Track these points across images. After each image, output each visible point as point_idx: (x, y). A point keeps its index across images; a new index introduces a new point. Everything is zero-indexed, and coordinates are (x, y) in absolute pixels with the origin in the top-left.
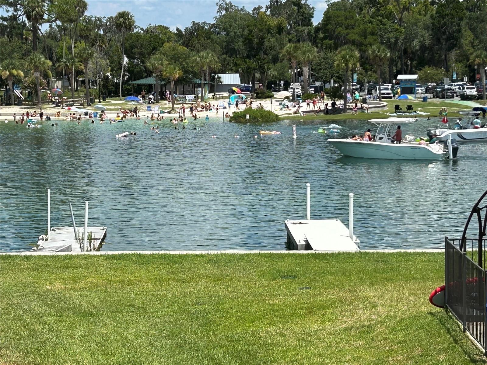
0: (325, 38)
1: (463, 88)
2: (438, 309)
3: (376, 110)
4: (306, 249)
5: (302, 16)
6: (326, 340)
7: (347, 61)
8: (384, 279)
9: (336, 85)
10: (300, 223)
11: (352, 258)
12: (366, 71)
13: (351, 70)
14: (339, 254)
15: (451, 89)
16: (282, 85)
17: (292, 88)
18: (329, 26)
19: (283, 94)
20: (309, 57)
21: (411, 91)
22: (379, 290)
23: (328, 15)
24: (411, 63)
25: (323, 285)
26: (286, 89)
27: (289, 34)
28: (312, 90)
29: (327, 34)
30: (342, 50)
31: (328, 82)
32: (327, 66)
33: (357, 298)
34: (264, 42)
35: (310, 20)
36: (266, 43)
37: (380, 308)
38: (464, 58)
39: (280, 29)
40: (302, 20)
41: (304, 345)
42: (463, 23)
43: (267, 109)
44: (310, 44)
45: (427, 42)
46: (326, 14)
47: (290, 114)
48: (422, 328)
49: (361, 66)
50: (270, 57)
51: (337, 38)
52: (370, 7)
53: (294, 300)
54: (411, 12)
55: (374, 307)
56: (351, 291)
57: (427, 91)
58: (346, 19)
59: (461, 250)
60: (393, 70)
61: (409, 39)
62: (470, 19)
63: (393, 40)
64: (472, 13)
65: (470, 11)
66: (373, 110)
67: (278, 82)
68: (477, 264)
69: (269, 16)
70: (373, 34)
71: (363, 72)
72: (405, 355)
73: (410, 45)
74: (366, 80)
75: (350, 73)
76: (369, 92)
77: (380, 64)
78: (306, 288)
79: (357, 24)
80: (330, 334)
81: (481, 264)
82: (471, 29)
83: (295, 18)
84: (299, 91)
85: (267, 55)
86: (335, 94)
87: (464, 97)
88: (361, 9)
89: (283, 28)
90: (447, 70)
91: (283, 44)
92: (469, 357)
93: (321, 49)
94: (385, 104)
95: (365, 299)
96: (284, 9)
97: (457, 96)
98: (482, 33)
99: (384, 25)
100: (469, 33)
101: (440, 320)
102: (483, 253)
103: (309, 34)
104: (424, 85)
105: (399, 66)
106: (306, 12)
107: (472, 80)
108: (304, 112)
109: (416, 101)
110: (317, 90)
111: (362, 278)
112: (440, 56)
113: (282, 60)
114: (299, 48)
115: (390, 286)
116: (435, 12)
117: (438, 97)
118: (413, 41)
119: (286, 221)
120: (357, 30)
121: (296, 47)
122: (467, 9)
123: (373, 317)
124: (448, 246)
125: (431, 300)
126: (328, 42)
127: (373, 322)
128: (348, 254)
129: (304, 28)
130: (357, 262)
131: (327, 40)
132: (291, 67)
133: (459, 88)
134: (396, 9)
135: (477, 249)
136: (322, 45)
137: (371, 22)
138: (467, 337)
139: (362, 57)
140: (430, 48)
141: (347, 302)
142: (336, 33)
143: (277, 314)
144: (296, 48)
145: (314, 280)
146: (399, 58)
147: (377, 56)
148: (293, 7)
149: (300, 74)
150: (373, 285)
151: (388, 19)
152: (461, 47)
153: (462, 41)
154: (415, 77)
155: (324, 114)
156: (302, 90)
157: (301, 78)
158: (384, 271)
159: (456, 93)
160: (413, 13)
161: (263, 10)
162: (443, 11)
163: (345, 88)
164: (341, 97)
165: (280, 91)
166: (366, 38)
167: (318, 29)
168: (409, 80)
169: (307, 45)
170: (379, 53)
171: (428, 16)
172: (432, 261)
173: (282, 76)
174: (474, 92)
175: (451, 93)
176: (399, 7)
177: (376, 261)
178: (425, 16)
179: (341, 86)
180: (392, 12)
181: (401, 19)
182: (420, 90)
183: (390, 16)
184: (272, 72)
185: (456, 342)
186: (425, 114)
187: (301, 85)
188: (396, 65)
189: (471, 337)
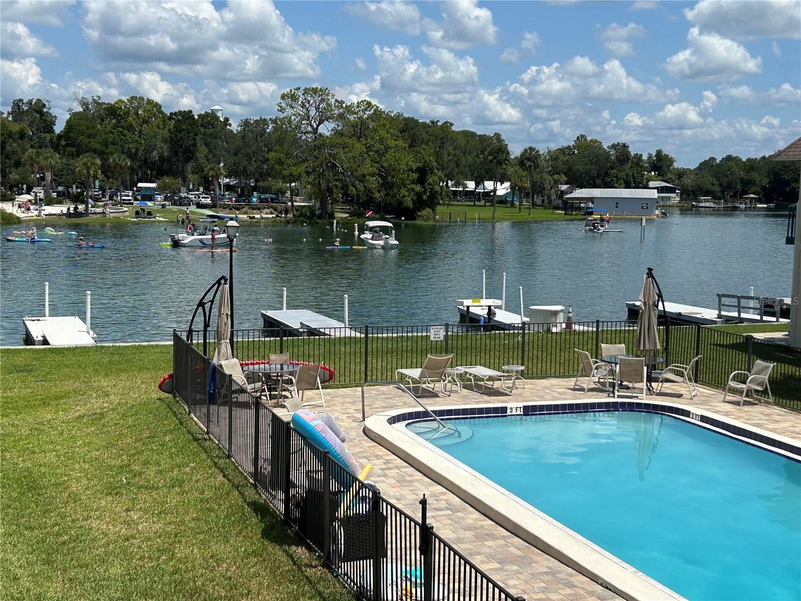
0: (67, 145)
1: (199, 197)
2: (167, 395)
3: (118, 215)
4: (43, 344)
5: (45, 123)
6: (59, 428)
7: (88, 168)
8: (119, 370)
9: (79, 190)
10: (38, 320)
11: (88, 352)
12: (108, 178)
13: (93, 177)
14: (76, 347)
15: (188, 198)
16: (25, 189)
17: (34, 192)
18: (71, 134)
19: (25, 197)
20: (51, 162)
21: (150, 198)
22: (113, 381)
23: (70, 125)
24: (151, 173)
25: (59, 378)
26: (28, 193)
27: (31, 140)
28: (54, 195)
29: (69, 142)
30: (85, 157)
31: (70, 187)
32: (69, 172)
33: (91, 388)
34: (5, 147)
35: (52, 128)
36: (8, 148)
37: (112, 397)
38: (199, 170)
39: (22, 135)
40: (44, 128)
41: (36, 434)
42: (198, 138)
43: (8, 212)
44: (52, 151)
45: (166, 154)
46: (68, 122)
47: (32, 216)
48: (151, 412)
49: (102, 173)
50: (13, 162)
51: (79, 145)
52: (111, 119)
53: (28, 392)
54: (150, 125)
55: (107, 395)
56: (85, 382)
57: (166, 199)
58: (88, 128)
59: (188, 340)
60: (134, 179)
61: (148, 150)
62: (204, 135)
63: (133, 151)
64: (207, 130)
65: (205, 127)
67: (20, 186)
68: (202, 354)
69: (11, 121)
70: (114, 143)
71: (105, 179)
72: (134, 438)
73: (149, 156)
74: (107, 187)
75: (91, 179)
76: (111, 198)
77: (120, 172)
78: (41, 381)
79: (98, 134)
80: (63, 422)
81: (205, 353)
82: (205, 144)
83: (37, 125)
84: (41, 195)
85: (9, 159)
86: (77, 199)
87: (200, 206)
88: (102, 120)
89: (25, 134)
90: (184, 180)
91: (25, 149)
92: (193, 436)
93: (63, 156)
94: (126, 209)
95: (99, 388)
96: (26, 116)
97: (193, 204)
98: (215, 149)
99: (125, 136)
100: (204, 147)
101: (168, 405)
102: (208, 345)
103: (51, 140)
104: (163, 193)
105: (140, 174)
106: (48, 120)
107: (207, 190)
108: (46, 215)
109: (156, 208)
110: (59, 194)
111: (97, 370)
112: (178, 167)
113: (24, 165)
114: (41, 154)
115: (124, 376)
116: (172, 127)
117: (176, 205)
118: (152, 152)
119: (24, 319)
120: (98, 139)
121: (38, 152)
122: (202, 125)
123: (105, 405)
124: (176, 338)
125: (160, 387)
126: (70, 149)
127: (105, 410)
128: (85, 348)
129: (46, 135)
130: (93, 355)
131: (69, 148)
132: (33, 172)
133: (195, 197)
134: (136, 122)
135: (202, 341)
136: (64, 151)
137: (112, 133)
138: (192, 419)
139: (103, 165)
140: (169, 160)
141: (81, 393)
142: (78, 141)
143: (10, 406)
144: (38, 154)
145: (50, 373)
146: (139, 167)
147: (118, 164)
148: (35, 114)
149: (43, 179)
150: (108, 376)
151: (128, 131)
152: (196, 160)
153: (198, 154)
154: (154, 185)
155: (67, 217)
156: (44, 194)
157: (43, 183)
158: (120, 363)
159: (192, 201)
160: (152, 126)
161: (5, 116)
162: (180, 126)
163: (87, 194)
164: (83, 202)
165: (22, 194)
166: (107, 147)
167: (60, 137)
168: (149, 188)
169: (49, 151)
170: (120, 162)
171: (166, 130)
172: (164, 353)
173: (24, 180)
174: (209, 201)
175: (188, 201)
176: (139, 120)
177: (112, 354)
178: (163, 130)
179: (83, 192)
180: (132, 124)
181: (140, 132)
182: (159, 198)
183: (130, 128)
184: (14, 176)
185: (181, 423)
186: (164, 219)
187: (43, 189)
188: (137, 174)
189: (196, 419)
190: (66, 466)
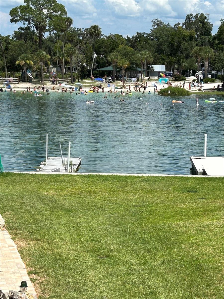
0: (219, 43)
4: (203, 175)
5: (205, 29)
6: (214, 230)
10: (200, 159)
14: (223, 178)
16: (191, 73)
18: (222, 36)
19: (192, 78)
20: (208, 55)
25: (213, 197)
26: (193, 75)
27: (196, 40)
28: (210, 76)
29: (220, 41)
31: (220, 71)
32: (220, 61)
34: (181, 45)
35: (210, 32)
36: (182, 46)
39: (191, 38)
40: (205, 32)
41: (200, 233)
44: (210, 47)
46: (220, 28)
50: (185, 55)
53: (195, 206)
67: (189, 70)
69: (184, 29)
78: (202, 199)
80: (217, 227)
83: (201, 31)
84: (201, 77)
85: (182, 53)
89: (193, 37)
91: (192, 47)
93: (216, 50)
96: (194, 25)
103: (209, 40)
106: (208, 27)
108: (204, 90)
110: (213, 76)
113: (192, 57)
114: (203, 50)
119: (191, 157)
121: (200, 49)
126: (221, 46)
129: (206, 37)
132: (197, 62)
136: (217, 48)
143: (184, 214)
145: (208, 194)
148: (200, 23)
149: (203, 66)
155: (217, 91)
156: (203, 76)
157: (203, 68)
161: (181, 25)
165: (190, 76)
167: (214, 38)
169: (207, 48)
173: (191, 67)
184: (185, 64)
187: (203, 73)
190: (219, 257)
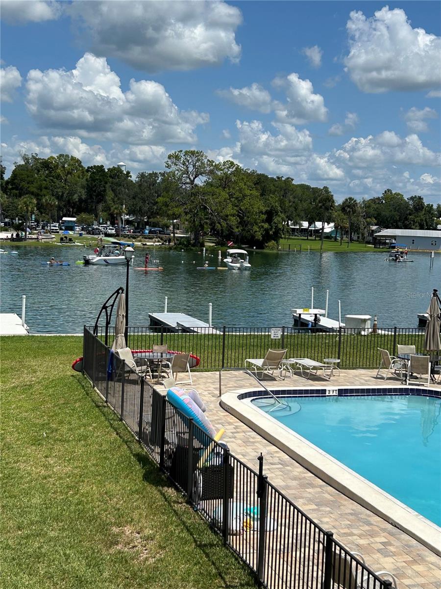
0: (12, 189)
1: (107, 229)
2: (78, 373)
3: (48, 240)
7: (27, 205)
8: (44, 353)
9: (20, 222)
11: (23, 340)
12: (41, 213)
13: (31, 212)
14: (14, 336)
15: (98, 229)
18: (16, 181)
21: (72, 229)
22: (40, 361)
23: (15, 174)
24: (73, 210)
28: (2, 224)
29: (14, 186)
30: (25, 198)
31: (14, 219)
32: (14, 208)
33: (24, 367)
37: (38, 373)
38: (107, 209)
42: (107, 186)
44: (2, 192)
45: (84, 197)
46: (14, 172)
48: (66, 385)
49: (37, 209)
51: (21, 189)
52: (45, 170)
55: (35, 372)
56: (20, 362)
57: (83, 229)
58: (28, 177)
59: (94, 334)
60: (60, 214)
61: (71, 193)
62: (112, 183)
63: (60, 194)
64: (114, 180)
65: (112, 178)
66: (45, 240)
68: (104, 343)
70: (46, 188)
71: (39, 214)
72: (53, 404)
73: (72, 198)
74: (41, 220)
75: (29, 214)
76: (43, 228)
77: (50, 209)
79: (35, 181)
81: (106, 344)
82: (112, 190)
86: (18, 228)
87: (107, 235)
88: (39, 171)
90: (96, 216)
92: (95, 403)
93: (9, 196)
94: (54, 236)
95: (30, 367)
97: (102, 234)
98: (119, 193)
99: (54, 183)
100: (111, 192)
101: (78, 380)
102: (108, 337)
103: (1, 185)
104: (81, 225)
105: (65, 211)
107: (113, 224)
109: (75, 235)
110: (6, 224)
111: (28, 353)
112: (92, 207)
115: (47, 358)
116: (89, 177)
117: (90, 234)
118: (74, 195)
120: (35, 185)
122: (111, 176)
123: (33, 379)
124: (86, 331)
125: (73, 367)
126: (15, 191)
127: (33, 382)
128: (20, 337)
130: (26, 342)
131: (14, 191)
133: (104, 229)
134: (63, 173)
135: (105, 334)
136: (10, 193)
137: (45, 180)
138: (95, 391)
139: (38, 204)
140: (86, 201)
141: (16, 369)
142: (21, 186)
146: (64, 206)
147: (49, 203)
150: (36, 358)
151: (57, 179)
152: (105, 202)
153: (107, 197)
154: (74, 219)
155: (11, 241)
158: (44, 348)
159: (101, 231)
160: (74, 176)
162: (94, 176)
163: (26, 224)
166: (41, 191)
167: (7, 182)
168: (71, 221)
170: (51, 202)
171: (85, 179)
172: (77, 342)
174: (113, 232)
175: (99, 231)
176: (65, 171)
177: (39, 341)
178: (82, 179)
179: (23, 223)
180: (60, 175)
181: (66, 180)
182: (78, 229)
183: (58, 177)
185: (87, 394)
188: (62, 211)
189: (98, 391)
190: (3, 423)
